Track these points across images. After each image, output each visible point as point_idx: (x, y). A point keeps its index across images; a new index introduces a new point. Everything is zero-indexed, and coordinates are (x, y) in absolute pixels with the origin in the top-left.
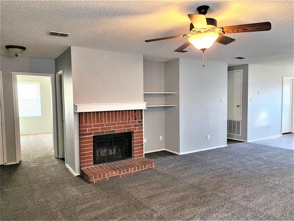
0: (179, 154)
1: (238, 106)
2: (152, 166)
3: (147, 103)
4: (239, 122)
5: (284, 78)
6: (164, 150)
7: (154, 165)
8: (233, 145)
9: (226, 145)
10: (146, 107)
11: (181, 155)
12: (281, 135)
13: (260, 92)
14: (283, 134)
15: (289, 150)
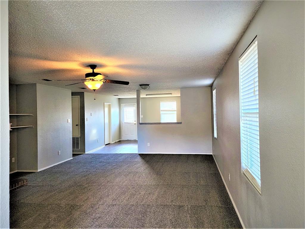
0: (37, 171)
1: (77, 125)
2: (24, 182)
3: (12, 124)
4: (78, 138)
5: (105, 104)
6: (17, 171)
7: (25, 182)
8: (76, 157)
9: (72, 158)
10: (11, 129)
11: (40, 172)
12: (104, 146)
13: (92, 114)
14: (106, 145)
15: (115, 154)
